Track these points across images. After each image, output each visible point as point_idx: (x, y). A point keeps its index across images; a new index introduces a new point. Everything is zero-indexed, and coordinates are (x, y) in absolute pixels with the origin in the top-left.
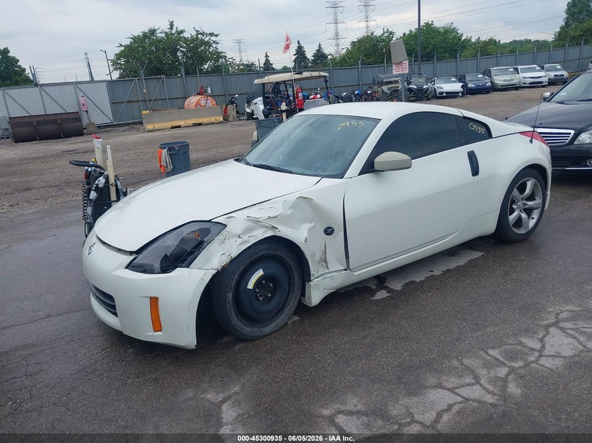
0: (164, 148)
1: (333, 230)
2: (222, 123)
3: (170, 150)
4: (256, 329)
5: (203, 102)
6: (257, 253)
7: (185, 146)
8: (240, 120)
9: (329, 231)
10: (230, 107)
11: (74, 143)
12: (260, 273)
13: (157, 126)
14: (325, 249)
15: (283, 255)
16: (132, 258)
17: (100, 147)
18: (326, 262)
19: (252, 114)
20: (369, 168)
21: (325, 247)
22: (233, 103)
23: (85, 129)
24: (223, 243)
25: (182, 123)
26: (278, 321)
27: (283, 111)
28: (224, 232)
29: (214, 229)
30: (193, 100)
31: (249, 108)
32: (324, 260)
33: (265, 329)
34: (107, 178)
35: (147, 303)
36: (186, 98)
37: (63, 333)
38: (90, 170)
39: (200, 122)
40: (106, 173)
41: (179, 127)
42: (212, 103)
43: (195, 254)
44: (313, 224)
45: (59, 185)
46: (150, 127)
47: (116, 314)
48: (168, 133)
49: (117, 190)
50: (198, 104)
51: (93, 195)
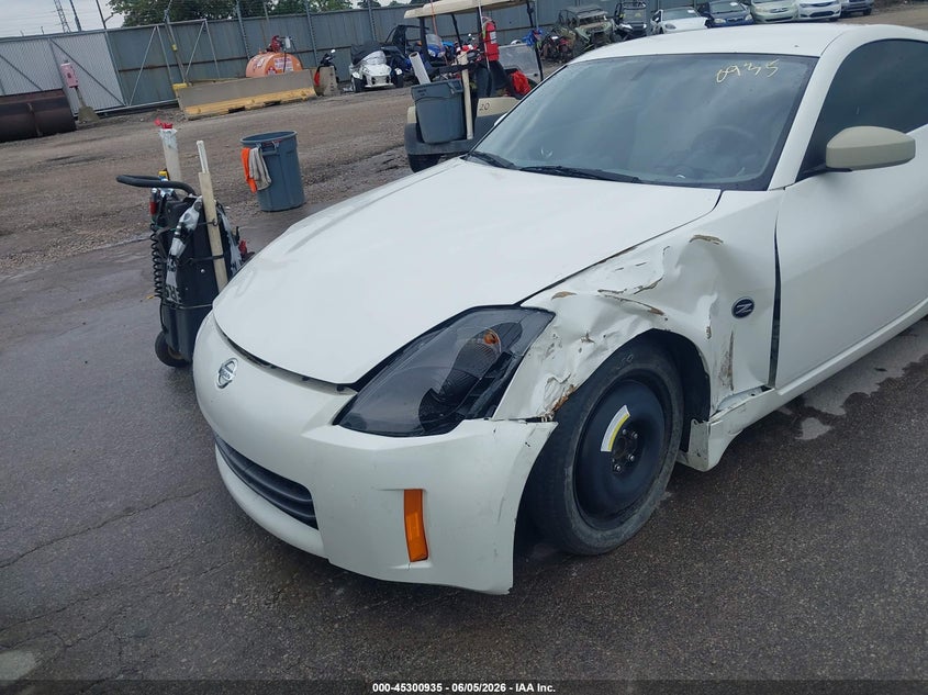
0: (254, 145)
1: (752, 307)
2: (314, 98)
3: (264, 147)
4: (609, 533)
5: (279, 65)
6: (617, 372)
7: (289, 141)
8: (343, 93)
9: (742, 309)
10: (325, 71)
11: (63, 145)
12: (623, 415)
13: (205, 109)
14: (731, 348)
15: (659, 371)
16: (345, 399)
17: (174, 146)
18: (730, 375)
19: (364, 81)
20: (815, 164)
21: (732, 343)
22: (327, 64)
23: (76, 118)
24: (548, 354)
25: (247, 102)
26: (643, 507)
27: (461, 68)
28: (550, 330)
29: (528, 324)
30: (261, 61)
31: (358, 71)
32: (728, 372)
33: (622, 527)
34: (202, 211)
35: (398, 503)
36: (246, 59)
37: (172, 551)
38: (163, 194)
39: (277, 99)
40: (199, 199)
41: (242, 109)
42: (295, 66)
43: (496, 386)
44: (715, 297)
45: (62, 223)
46: (192, 111)
47: (313, 523)
48: (226, 120)
49: (223, 233)
50: (270, 67)
51: (177, 246)
